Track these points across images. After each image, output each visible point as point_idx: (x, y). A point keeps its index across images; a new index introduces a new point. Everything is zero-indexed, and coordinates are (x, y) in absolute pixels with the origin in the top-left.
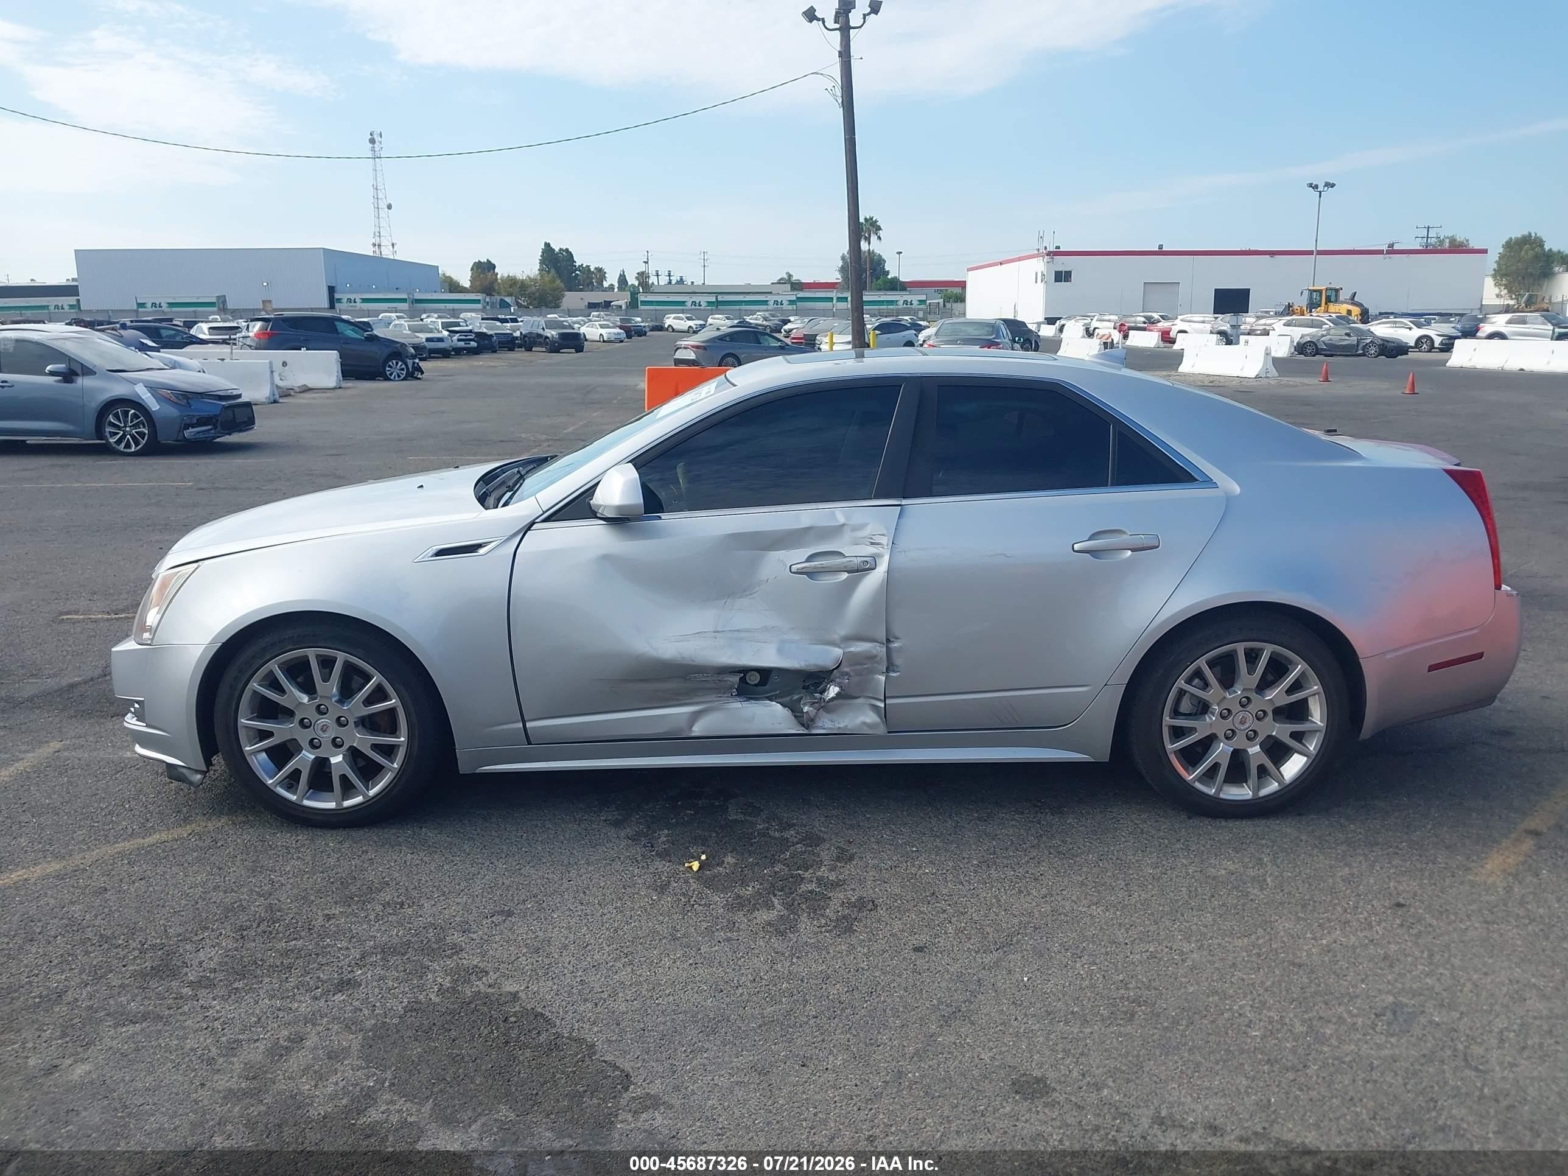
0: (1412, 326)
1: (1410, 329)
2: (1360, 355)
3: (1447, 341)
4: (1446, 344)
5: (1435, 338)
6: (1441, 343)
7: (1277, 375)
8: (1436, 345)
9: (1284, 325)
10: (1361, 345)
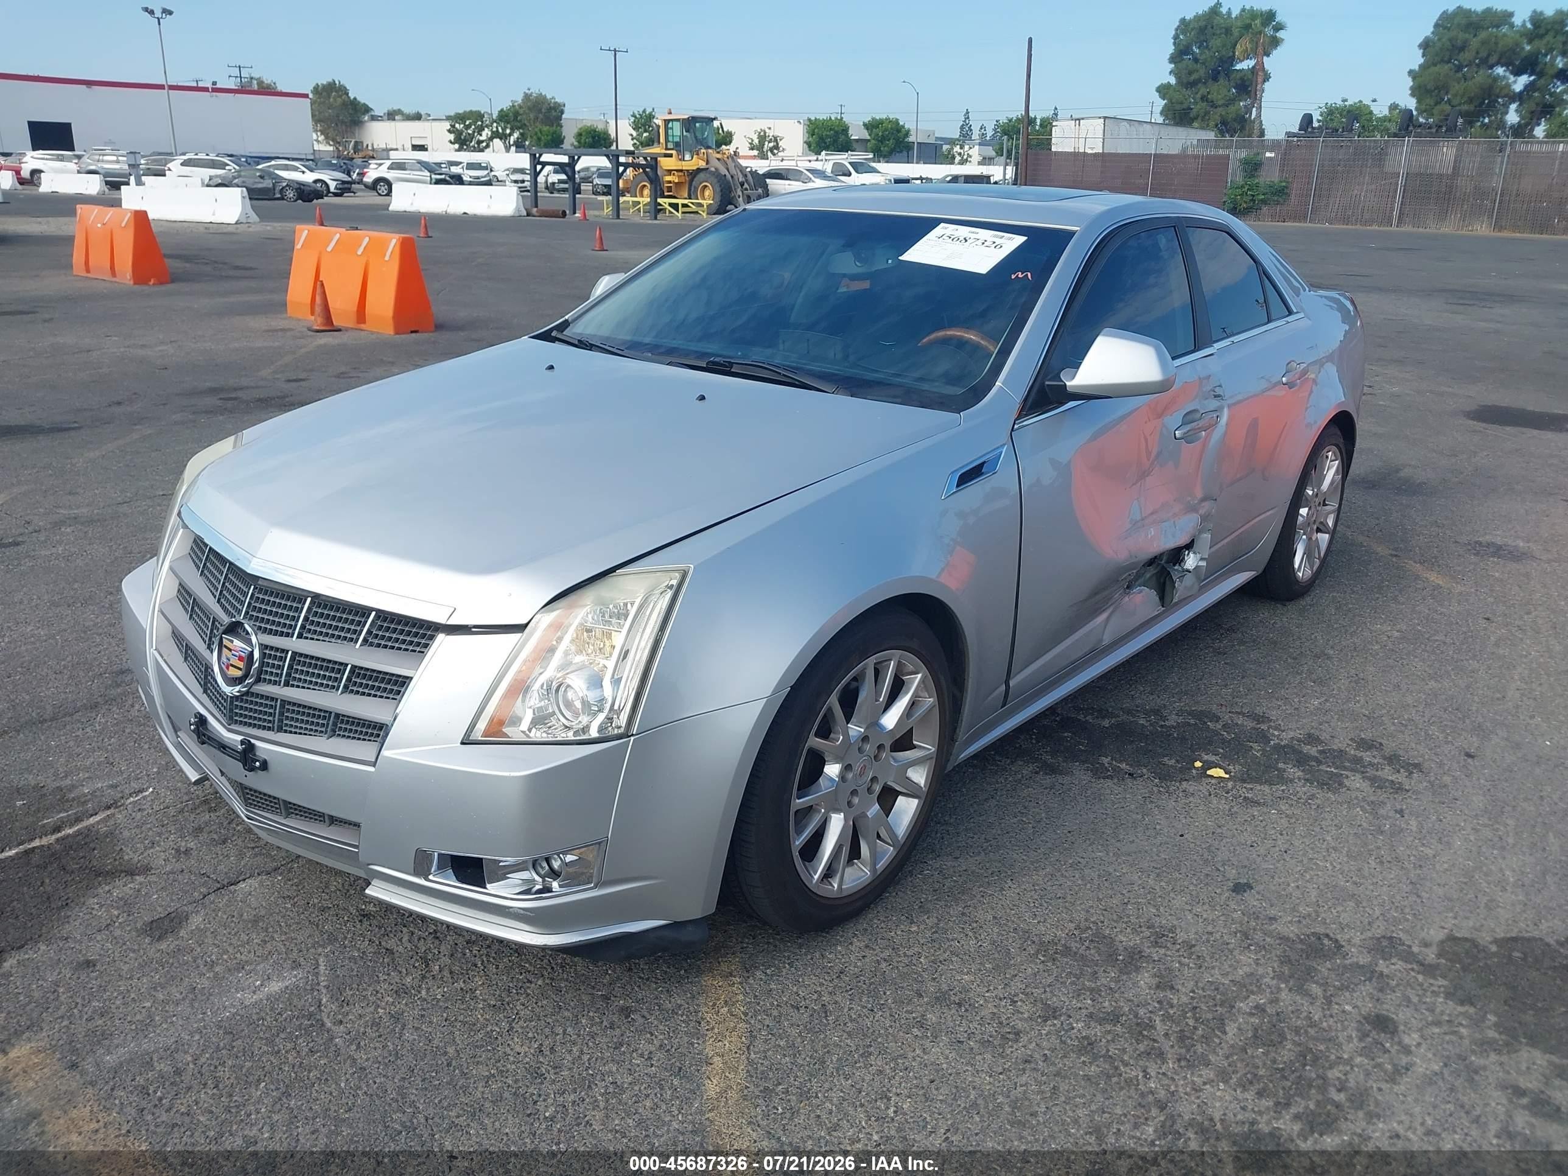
0: (304, 169)
1: (303, 172)
2: (278, 199)
3: (341, 186)
4: (340, 189)
5: (330, 183)
6: (336, 188)
7: (258, 219)
8: (332, 189)
9: (182, 164)
10: (278, 188)
